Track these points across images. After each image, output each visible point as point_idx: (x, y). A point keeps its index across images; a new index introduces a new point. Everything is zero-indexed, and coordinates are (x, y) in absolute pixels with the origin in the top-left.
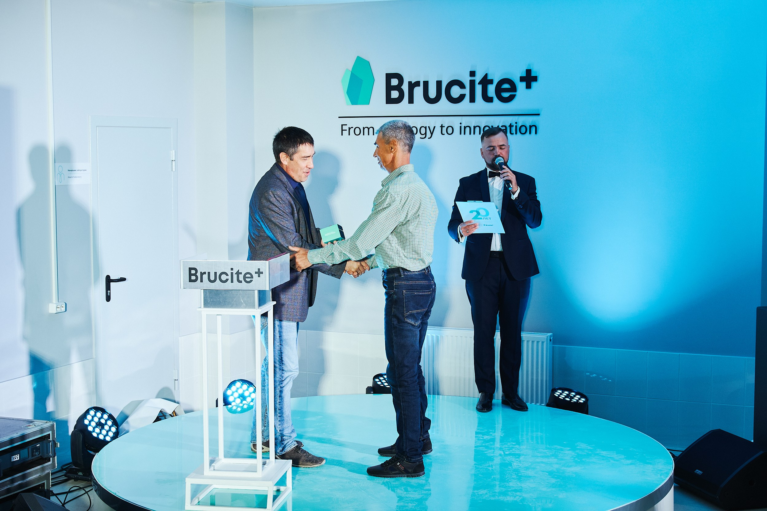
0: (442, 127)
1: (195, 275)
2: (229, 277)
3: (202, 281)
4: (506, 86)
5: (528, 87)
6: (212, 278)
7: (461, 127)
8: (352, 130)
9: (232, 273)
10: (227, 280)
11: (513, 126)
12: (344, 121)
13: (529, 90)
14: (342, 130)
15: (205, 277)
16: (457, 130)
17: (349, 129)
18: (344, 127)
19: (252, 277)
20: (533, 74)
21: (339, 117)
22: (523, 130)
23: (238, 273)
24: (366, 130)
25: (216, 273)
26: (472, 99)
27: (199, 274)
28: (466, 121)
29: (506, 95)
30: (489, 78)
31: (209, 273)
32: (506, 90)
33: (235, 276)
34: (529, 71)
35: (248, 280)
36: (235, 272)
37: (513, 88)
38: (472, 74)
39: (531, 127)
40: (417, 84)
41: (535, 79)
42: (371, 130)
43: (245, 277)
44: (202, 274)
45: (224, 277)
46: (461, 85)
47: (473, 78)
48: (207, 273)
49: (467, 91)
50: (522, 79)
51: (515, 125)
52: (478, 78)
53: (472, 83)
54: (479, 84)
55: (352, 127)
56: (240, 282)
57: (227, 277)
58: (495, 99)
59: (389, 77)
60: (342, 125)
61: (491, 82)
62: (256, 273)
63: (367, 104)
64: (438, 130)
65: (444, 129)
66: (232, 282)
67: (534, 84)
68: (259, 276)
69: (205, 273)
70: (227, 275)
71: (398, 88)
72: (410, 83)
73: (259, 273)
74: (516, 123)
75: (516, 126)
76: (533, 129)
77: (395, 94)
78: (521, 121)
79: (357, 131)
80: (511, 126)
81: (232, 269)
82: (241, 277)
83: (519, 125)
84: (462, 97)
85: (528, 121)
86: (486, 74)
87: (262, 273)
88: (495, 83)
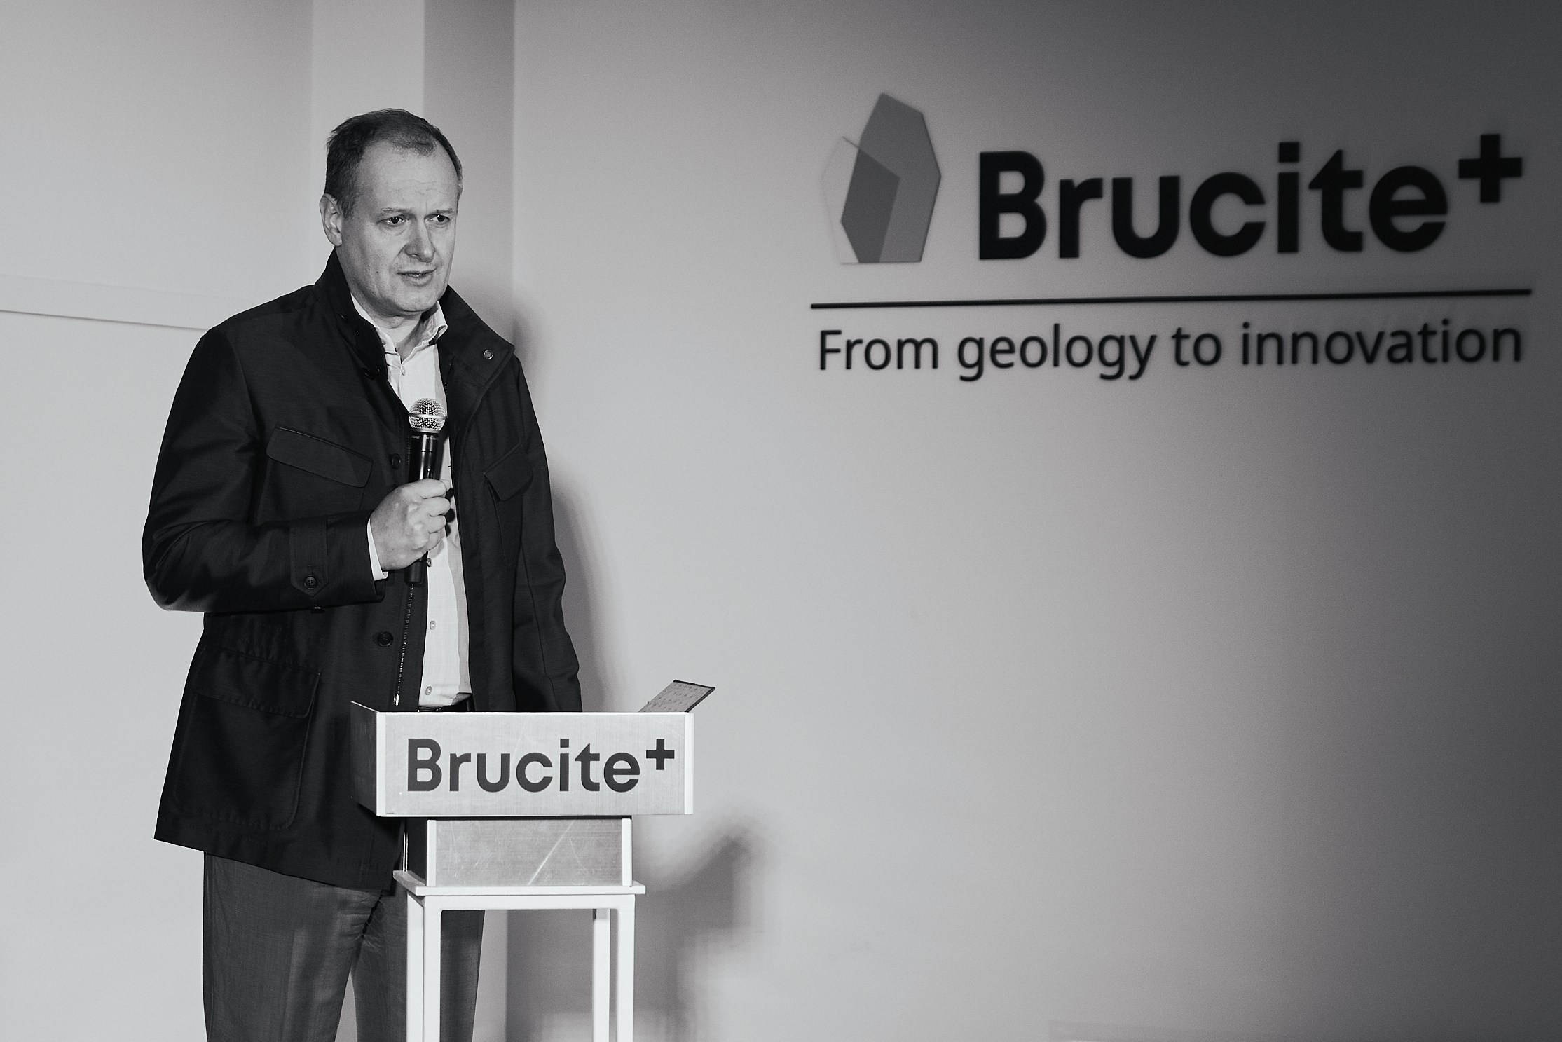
0: (1179, 337)
1: (432, 764)
2: (554, 772)
3: (454, 786)
4: (1409, 193)
5: (1490, 195)
6: (493, 776)
7: (1246, 337)
8: (858, 351)
9: (564, 759)
10: (546, 781)
11: (1434, 333)
12: (830, 319)
13: (1490, 208)
14: (824, 351)
15: (468, 772)
16: (1232, 349)
17: (850, 346)
18: (832, 342)
19: (635, 769)
20: (1508, 151)
21: (814, 307)
22: (1471, 346)
23: (586, 757)
24: (909, 350)
25: (505, 759)
26: (1288, 243)
27: (444, 764)
28: (1264, 318)
29: (1408, 224)
30: (1350, 164)
31: (482, 759)
32: (1410, 208)
33: (575, 769)
34: (1490, 143)
35: (621, 779)
36: (574, 751)
37: (1436, 200)
38: (1289, 152)
39: (1498, 335)
40: (1092, 189)
41: (1514, 168)
42: (926, 350)
43: (609, 772)
44: (456, 762)
45: (535, 772)
46: (1248, 191)
47: (1289, 168)
48: (474, 759)
49: (1268, 213)
50: (1466, 169)
51: (1440, 329)
52: (1308, 167)
53: (1288, 185)
54: (1313, 185)
55: (859, 342)
56: (591, 786)
57: (547, 772)
58: (1371, 241)
59: (992, 165)
60: (824, 334)
61: (1356, 179)
62: (650, 754)
63: (915, 262)
64: (1164, 349)
65: (1187, 347)
66: (564, 786)
67: (1509, 186)
68: (660, 766)
69: (466, 758)
70: (546, 763)
71: (1025, 203)
72: (1066, 186)
73: (661, 754)
74: (1445, 322)
75: (1445, 334)
76: (1508, 344)
77: (1012, 226)
78: (1464, 314)
79: (878, 355)
80: (1426, 333)
81: (564, 743)
82: (597, 772)
83: (1455, 331)
84: (1249, 236)
85: (1489, 315)
86: (1338, 156)
87: (671, 755)
88: (1371, 181)
